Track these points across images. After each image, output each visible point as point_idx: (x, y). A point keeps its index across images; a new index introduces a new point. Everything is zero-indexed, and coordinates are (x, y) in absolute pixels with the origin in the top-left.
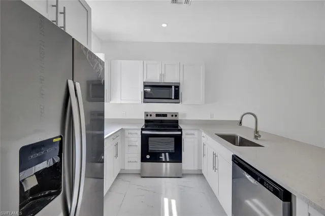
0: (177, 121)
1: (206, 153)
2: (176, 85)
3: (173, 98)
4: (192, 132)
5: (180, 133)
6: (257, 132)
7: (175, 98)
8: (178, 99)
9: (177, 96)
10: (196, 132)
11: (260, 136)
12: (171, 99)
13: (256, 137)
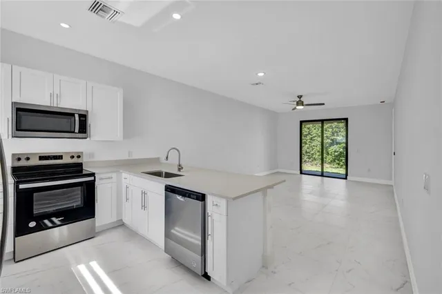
0: (80, 165)
1: (130, 196)
2: (80, 113)
3: (77, 131)
4: (109, 175)
5: (92, 178)
6: (180, 166)
7: (80, 132)
8: (85, 132)
9: (83, 128)
10: (114, 175)
11: (182, 168)
12: (74, 132)
13: (179, 170)
